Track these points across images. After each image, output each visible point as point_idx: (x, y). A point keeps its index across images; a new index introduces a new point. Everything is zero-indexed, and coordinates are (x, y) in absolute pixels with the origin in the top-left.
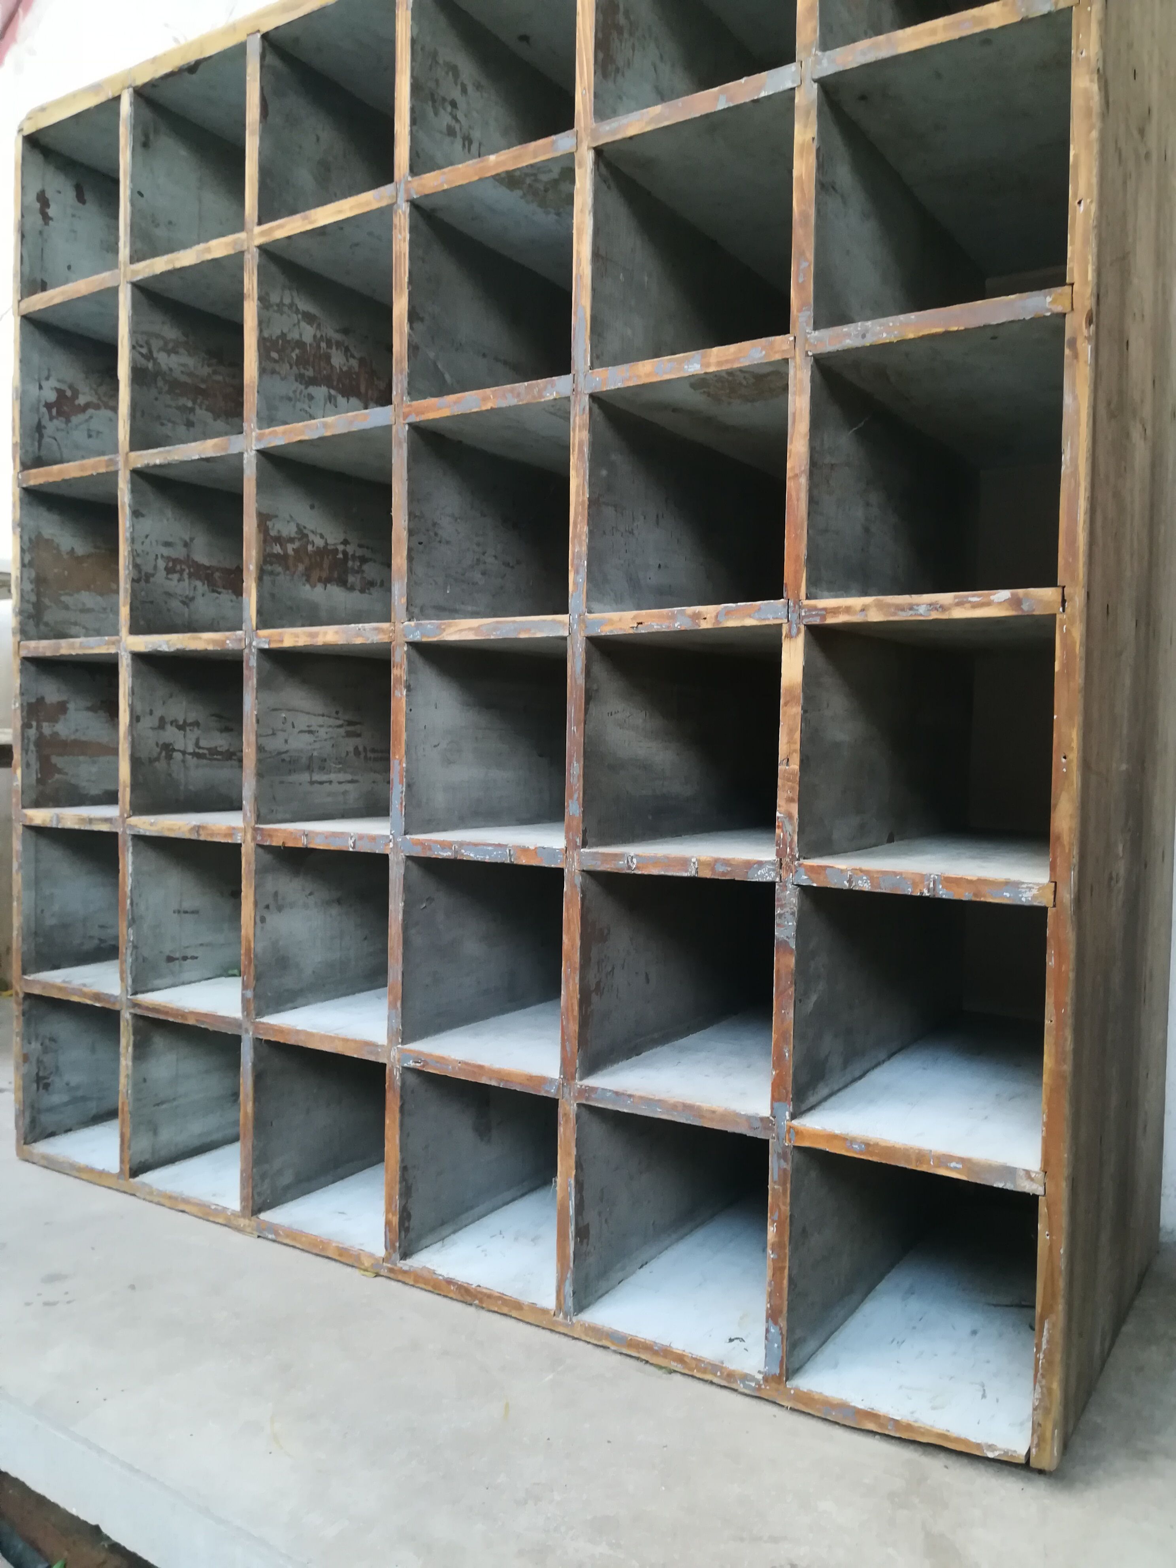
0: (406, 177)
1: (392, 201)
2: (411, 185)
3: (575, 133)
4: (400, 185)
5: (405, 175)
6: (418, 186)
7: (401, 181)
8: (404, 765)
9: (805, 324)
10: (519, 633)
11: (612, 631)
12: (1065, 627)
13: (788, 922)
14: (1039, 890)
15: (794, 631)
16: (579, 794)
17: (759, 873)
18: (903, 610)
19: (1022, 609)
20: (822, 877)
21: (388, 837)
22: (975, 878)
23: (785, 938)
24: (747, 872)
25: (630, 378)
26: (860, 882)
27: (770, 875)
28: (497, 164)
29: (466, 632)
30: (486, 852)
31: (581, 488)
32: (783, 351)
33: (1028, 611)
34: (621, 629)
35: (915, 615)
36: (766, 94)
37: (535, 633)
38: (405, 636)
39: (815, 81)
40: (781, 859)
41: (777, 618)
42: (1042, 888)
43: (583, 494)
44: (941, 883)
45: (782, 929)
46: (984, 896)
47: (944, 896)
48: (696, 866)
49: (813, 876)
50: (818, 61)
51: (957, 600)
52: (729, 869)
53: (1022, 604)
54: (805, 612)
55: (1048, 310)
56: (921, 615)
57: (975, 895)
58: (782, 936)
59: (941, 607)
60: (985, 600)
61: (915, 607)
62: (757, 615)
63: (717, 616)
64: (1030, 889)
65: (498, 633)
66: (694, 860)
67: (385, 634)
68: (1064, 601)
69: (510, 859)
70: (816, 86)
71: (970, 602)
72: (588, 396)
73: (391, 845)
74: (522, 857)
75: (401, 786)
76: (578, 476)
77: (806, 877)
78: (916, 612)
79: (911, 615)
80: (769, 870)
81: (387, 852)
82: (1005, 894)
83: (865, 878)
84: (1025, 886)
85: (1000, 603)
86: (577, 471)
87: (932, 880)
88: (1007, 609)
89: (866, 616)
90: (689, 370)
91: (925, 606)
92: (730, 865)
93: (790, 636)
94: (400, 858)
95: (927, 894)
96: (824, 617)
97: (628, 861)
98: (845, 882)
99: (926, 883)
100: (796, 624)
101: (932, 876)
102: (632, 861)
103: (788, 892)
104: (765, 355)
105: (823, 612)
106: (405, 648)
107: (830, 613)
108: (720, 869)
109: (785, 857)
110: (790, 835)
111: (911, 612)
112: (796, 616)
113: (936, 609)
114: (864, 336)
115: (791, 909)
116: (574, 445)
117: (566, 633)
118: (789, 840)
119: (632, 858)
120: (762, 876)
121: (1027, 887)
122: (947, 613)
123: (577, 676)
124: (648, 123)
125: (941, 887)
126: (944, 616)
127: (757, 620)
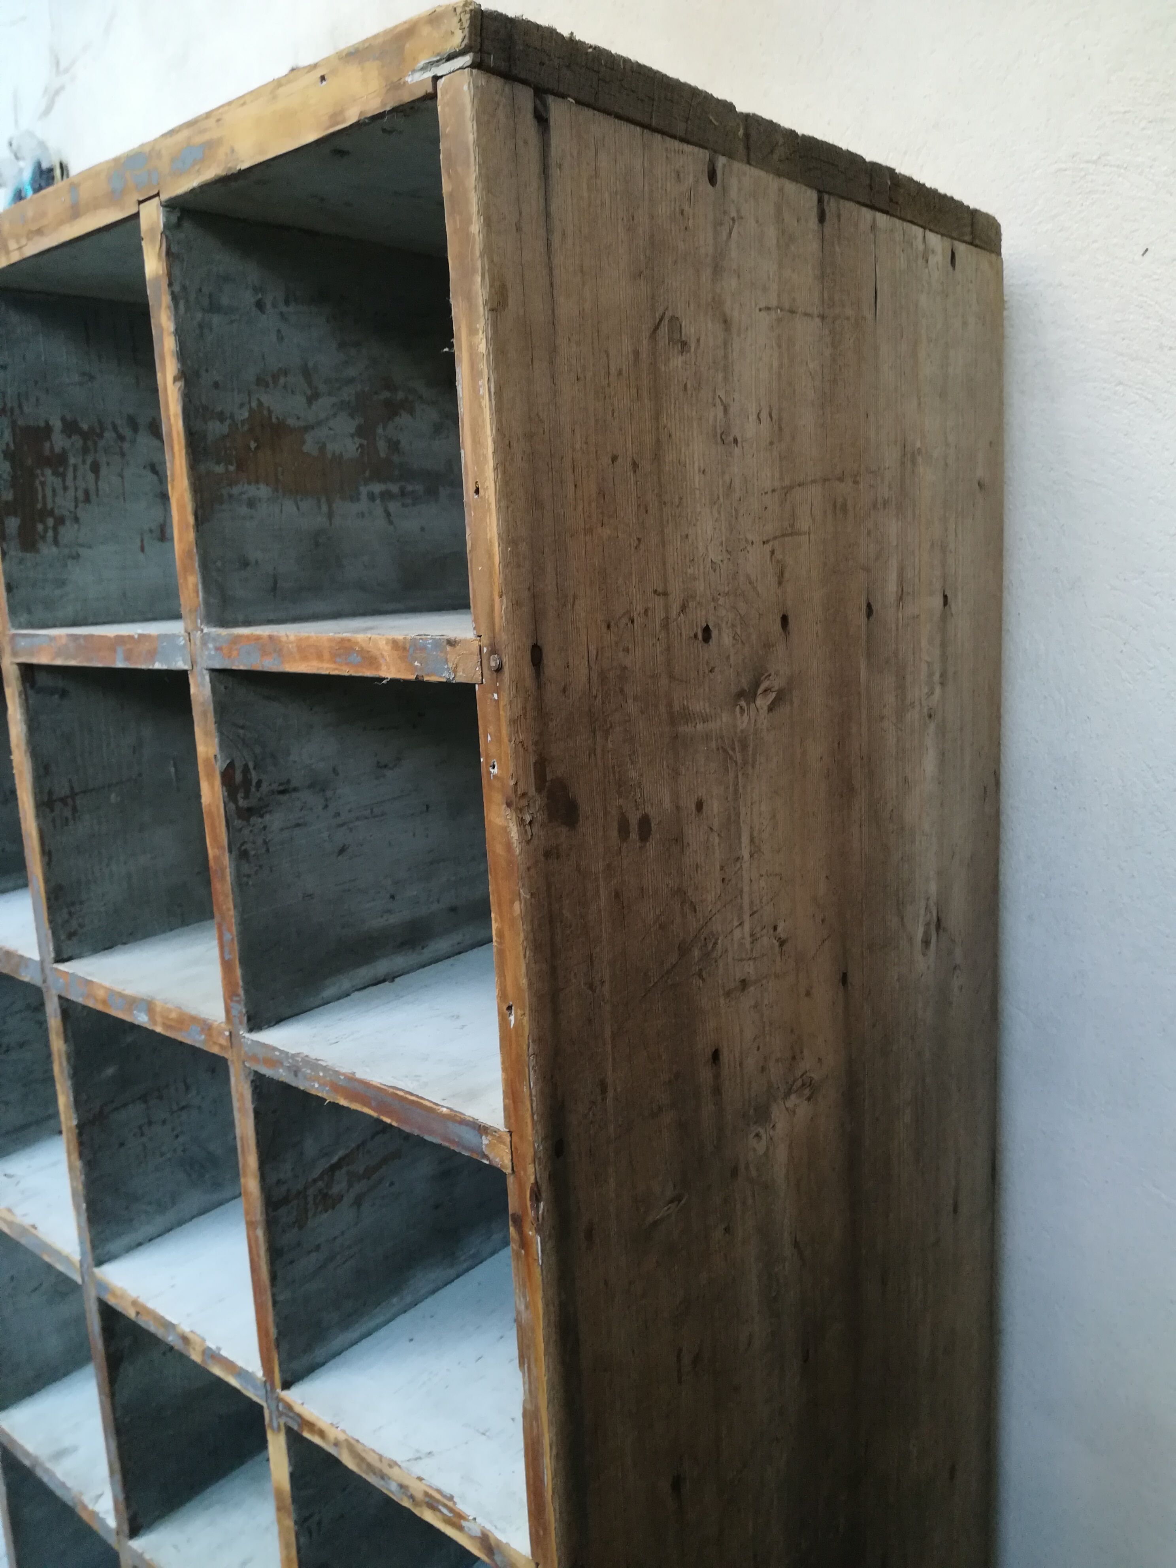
9: (240, 1022)
18: (375, 1474)
19: (489, 1557)
32: (222, 1046)
35: (387, 1489)
36: (160, 667)
39: (206, 670)
41: (258, 1396)
51: (429, 1498)
54: (284, 1409)
55: (486, 1157)
56: (392, 1493)
59: (413, 1497)
60: (457, 1520)
61: (387, 1478)
70: (208, 677)
71: (441, 1511)
78: (387, 1486)
79: (382, 1486)
88: (477, 1547)
91: (396, 1483)
100: (278, 1417)
104: (205, 1040)
107: (307, 1427)
111: (384, 1483)
113: (407, 1495)
114: (296, 1074)
122: (417, 1509)
124: (57, 654)
126: (415, 1512)
127: (240, 1385)
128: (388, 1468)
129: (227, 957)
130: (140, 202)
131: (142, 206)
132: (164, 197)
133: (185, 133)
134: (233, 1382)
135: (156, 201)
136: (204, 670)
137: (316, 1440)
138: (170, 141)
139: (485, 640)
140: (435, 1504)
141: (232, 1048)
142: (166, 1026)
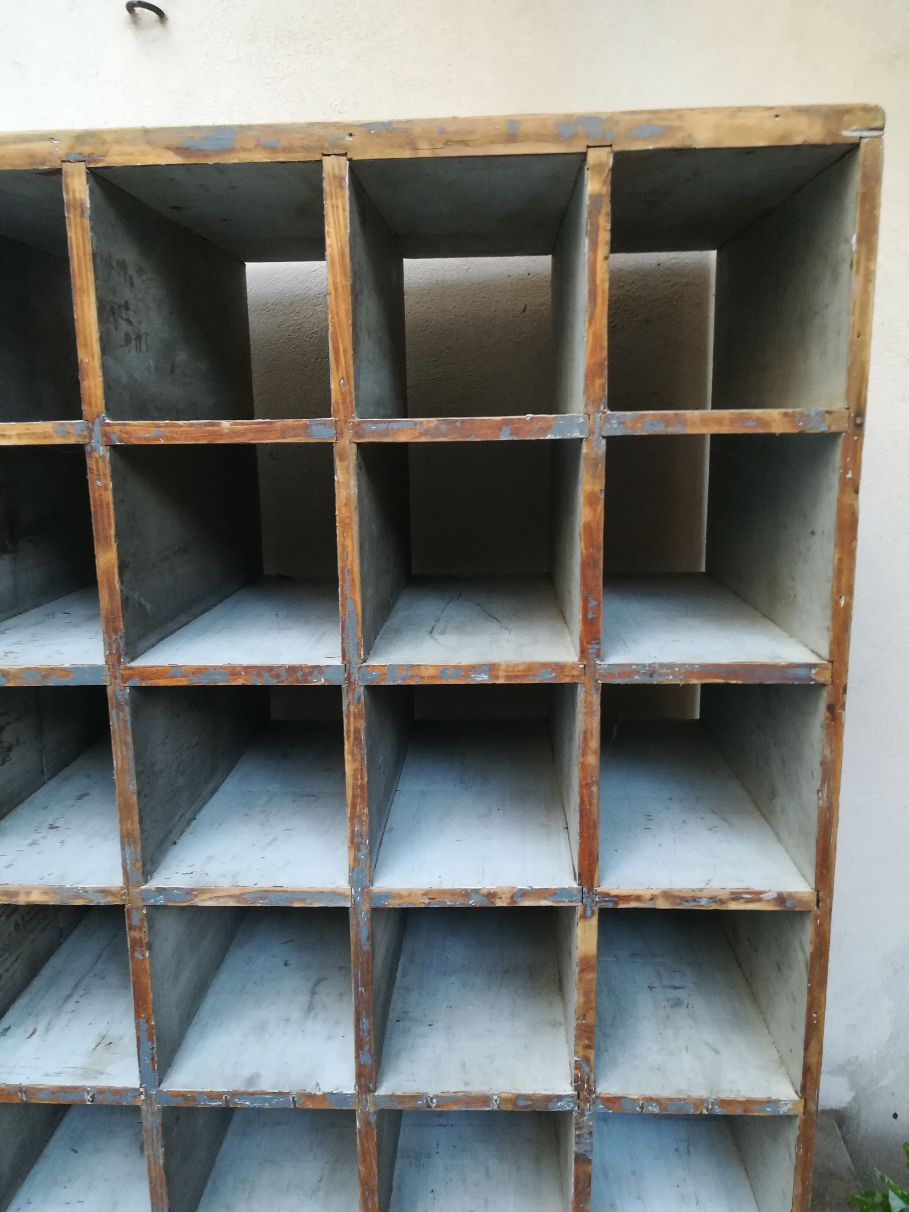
0: (101, 417)
1: (85, 437)
2: (110, 427)
3: (333, 422)
4: (93, 424)
5: (100, 415)
6: (121, 431)
7: (94, 420)
8: (153, 1023)
9: (594, 656)
10: (292, 902)
11: (400, 905)
12: (819, 920)
13: (586, 1140)
14: (793, 1104)
15: (589, 913)
16: (370, 1046)
17: (559, 1105)
18: (687, 901)
19: (786, 906)
20: (617, 1105)
21: (137, 1090)
22: (744, 1100)
23: (584, 1153)
24: (547, 1105)
25: (412, 677)
26: (650, 1108)
27: (569, 1106)
28: (234, 433)
29: (225, 899)
30: (265, 1100)
31: (359, 772)
32: (573, 676)
33: (790, 908)
34: (410, 903)
35: (698, 906)
36: (553, 437)
37: (311, 903)
38: (143, 900)
39: (604, 437)
40: (578, 1093)
41: (572, 902)
42: (795, 1103)
43: (362, 778)
44: (717, 1105)
45: (580, 1145)
46: (752, 1112)
47: (719, 1114)
48: (498, 1103)
49: (609, 1105)
50: (607, 420)
51: (733, 896)
52: (530, 1103)
53: (785, 902)
54: (599, 898)
55: (812, 680)
56: (702, 906)
57: (745, 1111)
58: (580, 1151)
59: (720, 900)
60: (756, 897)
61: (697, 900)
62: (552, 898)
63: (512, 897)
64: (786, 1104)
65: (266, 901)
66: (495, 1097)
67: (116, 897)
68: (818, 902)
69: (294, 1105)
70: (604, 442)
71: (743, 898)
72: (363, 688)
73: (143, 1097)
74: (308, 1103)
75: (150, 1043)
76: (354, 761)
77: (602, 1106)
78: (698, 904)
79: (695, 906)
80: (569, 1102)
81: (139, 1104)
82: (767, 1109)
83: (654, 1104)
84: (782, 1103)
85: (768, 901)
86: (353, 755)
87: (710, 1103)
88: (774, 905)
89: (655, 904)
90: (477, 679)
91: (705, 899)
92: (532, 1100)
93: (584, 917)
94: (156, 1109)
95: (706, 1113)
96: (616, 903)
97: (427, 1102)
98: (638, 1109)
99: (705, 1105)
100: (591, 907)
101: (710, 1100)
102: (432, 1102)
103: (586, 1118)
104: (555, 677)
105: (616, 899)
106: (144, 912)
107: (621, 900)
108: (522, 1103)
109: (582, 1091)
110: (587, 1074)
111: (695, 904)
112: (590, 901)
113: (715, 902)
114: (651, 675)
115: (588, 1130)
116: (348, 731)
117: (348, 905)
118: (586, 1078)
119: (432, 1099)
120: (561, 1106)
121: (784, 1104)
122: (724, 905)
123: (363, 943)
124: (421, 435)
125: (717, 1107)
126: (723, 908)
127: (553, 902)
128: (698, 894)
129: (590, 616)
130: (589, 147)
131: (590, 150)
132: (617, 148)
133: (646, 116)
134: (544, 903)
135: (608, 149)
136: (601, 437)
137: (633, 905)
138: (628, 117)
139: (853, 410)
140: (739, 896)
141: (585, 675)
142: (507, 677)
